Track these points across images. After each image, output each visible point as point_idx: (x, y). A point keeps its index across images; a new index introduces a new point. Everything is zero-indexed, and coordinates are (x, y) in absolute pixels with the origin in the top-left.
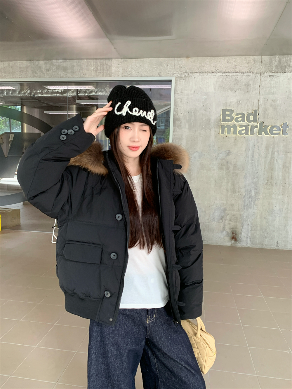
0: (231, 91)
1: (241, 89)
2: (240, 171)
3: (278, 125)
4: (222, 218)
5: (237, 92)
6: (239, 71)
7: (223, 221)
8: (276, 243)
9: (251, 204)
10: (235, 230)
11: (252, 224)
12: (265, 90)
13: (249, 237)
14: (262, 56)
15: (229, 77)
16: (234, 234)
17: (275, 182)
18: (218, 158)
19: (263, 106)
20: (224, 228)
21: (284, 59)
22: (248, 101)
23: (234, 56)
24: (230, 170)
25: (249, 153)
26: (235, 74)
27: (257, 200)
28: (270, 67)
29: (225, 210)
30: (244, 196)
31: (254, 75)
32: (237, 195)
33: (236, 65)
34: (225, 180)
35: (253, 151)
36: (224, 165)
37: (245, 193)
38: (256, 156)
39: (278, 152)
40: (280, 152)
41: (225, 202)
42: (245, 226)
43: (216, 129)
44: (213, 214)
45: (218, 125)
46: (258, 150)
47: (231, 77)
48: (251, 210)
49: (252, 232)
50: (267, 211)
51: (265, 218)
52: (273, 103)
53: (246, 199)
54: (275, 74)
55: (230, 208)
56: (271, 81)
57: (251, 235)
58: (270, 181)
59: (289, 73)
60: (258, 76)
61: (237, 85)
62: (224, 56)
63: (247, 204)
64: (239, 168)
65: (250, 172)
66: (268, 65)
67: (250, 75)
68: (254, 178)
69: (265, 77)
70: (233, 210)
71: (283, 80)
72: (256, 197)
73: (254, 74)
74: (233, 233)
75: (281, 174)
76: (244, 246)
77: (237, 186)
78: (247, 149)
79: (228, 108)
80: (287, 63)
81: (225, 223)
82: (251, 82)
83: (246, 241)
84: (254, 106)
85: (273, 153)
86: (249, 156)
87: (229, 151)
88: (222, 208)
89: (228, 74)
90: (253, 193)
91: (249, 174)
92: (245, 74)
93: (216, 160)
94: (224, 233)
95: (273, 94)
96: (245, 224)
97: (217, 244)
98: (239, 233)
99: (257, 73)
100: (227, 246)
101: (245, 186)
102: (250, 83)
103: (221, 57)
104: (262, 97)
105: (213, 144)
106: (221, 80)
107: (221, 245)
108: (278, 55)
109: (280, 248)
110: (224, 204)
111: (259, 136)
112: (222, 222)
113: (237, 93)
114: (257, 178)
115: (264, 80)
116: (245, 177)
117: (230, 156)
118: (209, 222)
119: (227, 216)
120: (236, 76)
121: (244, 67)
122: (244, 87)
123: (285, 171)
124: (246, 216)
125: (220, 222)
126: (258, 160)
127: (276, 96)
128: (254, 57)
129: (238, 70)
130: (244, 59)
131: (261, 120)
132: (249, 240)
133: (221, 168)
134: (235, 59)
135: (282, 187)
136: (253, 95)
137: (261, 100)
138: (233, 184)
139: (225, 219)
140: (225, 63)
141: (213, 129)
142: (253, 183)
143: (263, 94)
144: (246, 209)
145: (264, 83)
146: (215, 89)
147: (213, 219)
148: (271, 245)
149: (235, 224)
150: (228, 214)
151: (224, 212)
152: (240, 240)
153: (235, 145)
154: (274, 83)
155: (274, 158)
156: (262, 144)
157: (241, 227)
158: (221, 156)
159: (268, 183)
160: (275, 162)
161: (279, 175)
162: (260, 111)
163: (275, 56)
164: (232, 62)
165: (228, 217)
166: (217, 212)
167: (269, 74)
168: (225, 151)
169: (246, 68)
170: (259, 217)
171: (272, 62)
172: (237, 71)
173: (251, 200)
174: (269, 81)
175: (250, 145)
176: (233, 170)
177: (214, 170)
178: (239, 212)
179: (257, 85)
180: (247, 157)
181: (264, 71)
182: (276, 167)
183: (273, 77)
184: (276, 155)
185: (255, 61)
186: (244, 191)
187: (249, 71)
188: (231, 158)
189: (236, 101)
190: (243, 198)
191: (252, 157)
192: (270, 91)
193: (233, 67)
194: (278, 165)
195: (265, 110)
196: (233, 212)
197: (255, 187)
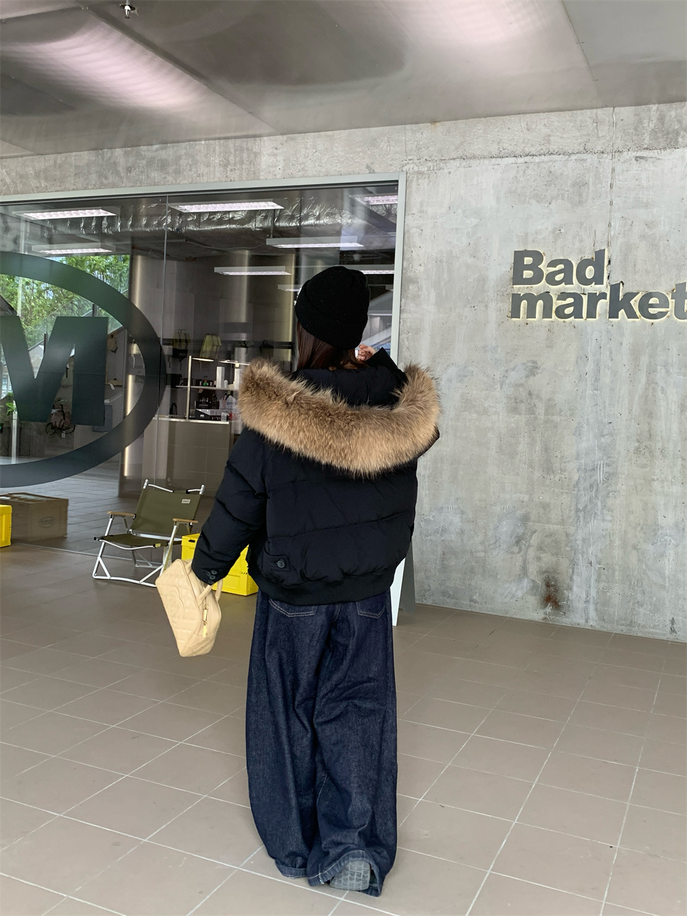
0: (538, 202)
1: (563, 195)
2: (563, 418)
3: (662, 290)
4: (518, 542)
5: (553, 204)
6: (556, 151)
7: (520, 550)
9: (596, 504)
10: (553, 577)
11: (599, 563)
12: (624, 195)
13: (592, 601)
14: (614, 110)
15: (532, 166)
16: (552, 589)
18: (507, 381)
19: (620, 240)
20: (524, 570)
22: (580, 228)
23: (544, 112)
24: (537, 413)
25: (587, 369)
26: (546, 158)
27: (611, 494)
28: (638, 136)
29: (525, 519)
30: (577, 484)
31: (596, 159)
32: (557, 478)
33: (550, 136)
34: (524, 436)
35: (598, 364)
36: (522, 402)
37: (578, 475)
38: (606, 378)
39: (666, 365)
40: (672, 366)
41: (526, 498)
42: (582, 567)
43: (502, 304)
44: (496, 528)
45: (505, 294)
46: (612, 360)
47: (538, 167)
48: (595, 521)
49: (602, 585)
50: (639, 528)
51: (635, 547)
52: (647, 230)
53: (582, 492)
54: (651, 154)
55: (539, 513)
56: (641, 171)
57: (597, 592)
58: (645, 445)
60: (607, 160)
61: (553, 186)
62: (520, 114)
63: (586, 506)
64: (561, 411)
65: (591, 421)
66: (631, 131)
67: (586, 160)
68: (603, 436)
69: (625, 162)
70: (549, 522)
71: (672, 169)
72: (607, 487)
73: (596, 155)
74: (548, 585)
75: (675, 427)
76: (578, 624)
77: (556, 454)
78: (582, 358)
80: (679, 122)
81: (526, 555)
82: (590, 178)
83: (586, 610)
84: (597, 239)
85: (651, 370)
86: (587, 376)
87: (534, 362)
88: (519, 513)
89: (531, 157)
90: (600, 476)
91: (587, 425)
92: (573, 157)
93: (501, 388)
94: (526, 583)
95: (647, 206)
96: (581, 563)
97: (507, 613)
98: (565, 586)
99: (603, 153)
100: (532, 621)
101: (578, 455)
103: (512, 118)
104: (617, 215)
105: (494, 345)
106: (512, 174)
107: (517, 617)
108: (654, 104)
109: (682, 636)
110: (523, 502)
111: (610, 322)
112: (519, 553)
113: (553, 206)
114: (611, 434)
115: (623, 171)
116: (578, 432)
117: (538, 376)
118: (485, 551)
119: (531, 536)
120: (551, 163)
121: (569, 138)
122: (571, 190)
124: (584, 540)
125: (513, 553)
126: (612, 390)
127: (655, 210)
128: (595, 111)
129: (553, 147)
130: (568, 118)
131: (616, 278)
132: (591, 607)
133: (514, 410)
134: (546, 120)
135: (679, 462)
136: (596, 211)
137: (617, 224)
138: (546, 449)
139: (527, 545)
140: (522, 131)
141: (493, 305)
142: (600, 448)
143: (619, 208)
144: (582, 519)
145: (621, 178)
146: (498, 199)
147: (496, 541)
148: (654, 627)
149: (554, 559)
150: (535, 532)
151: (524, 525)
152: (568, 605)
153: (550, 346)
154: (648, 178)
155: (656, 383)
156: (621, 344)
157: (571, 571)
158: (514, 376)
159: (641, 449)
160: (659, 394)
161: (670, 428)
162: (613, 253)
163: (648, 106)
164: (538, 128)
165: (535, 540)
166: (505, 523)
167: (635, 154)
168: (524, 364)
169: (575, 141)
170: (617, 543)
171: (640, 121)
172: (551, 151)
173: (596, 496)
174: (636, 172)
175: (589, 347)
176: (546, 414)
177: (496, 413)
178: (562, 527)
179: (604, 184)
180: (580, 378)
181: (621, 147)
182: (662, 409)
183: (647, 160)
184: (659, 374)
185: (596, 121)
186: (575, 470)
187: (583, 148)
188: (539, 382)
189: (550, 229)
190: (574, 487)
191: (594, 379)
192: (639, 198)
193: (542, 142)
194: (668, 404)
195: (628, 250)
196: (547, 526)
197: (604, 458)
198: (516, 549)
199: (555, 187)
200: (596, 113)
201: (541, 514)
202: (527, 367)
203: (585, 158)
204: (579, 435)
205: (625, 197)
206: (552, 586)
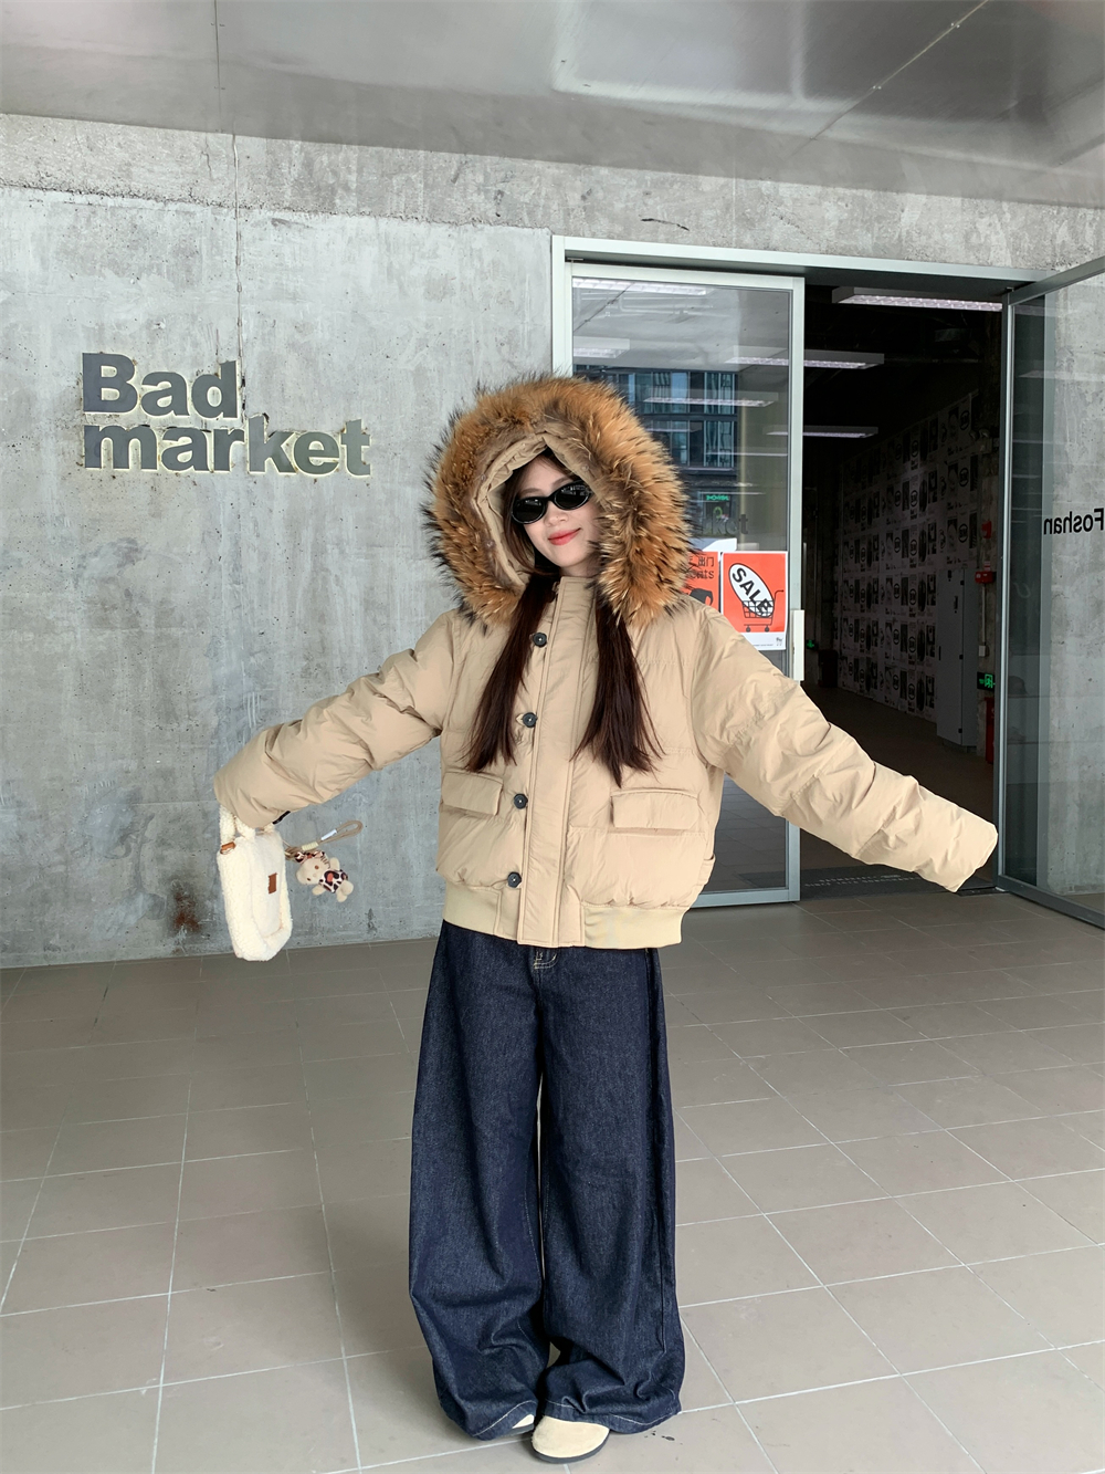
0: (117, 273)
1: (159, 267)
2: (186, 631)
3: (326, 429)
4: (123, 839)
5: (142, 280)
6: (142, 191)
7: (128, 850)
8: (364, 918)
10: (186, 884)
12: (259, 278)
14: (234, 138)
15: (101, 212)
16: (186, 902)
17: (337, 662)
18: (86, 574)
19: (258, 348)
20: (138, 882)
21: (325, 159)
22: (193, 323)
23: (116, 122)
24: (142, 625)
26: (127, 202)
28: (273, 186)
29: (133, 799)
30: (216, 733)
31: (210, 214)
32: (183, 727)
33: (129, 164)
34: (123, 665)
35: (236, 543)
36: (114, 607)
37: (216, 718)
38: (251, 565)
39: (339, 543)
41: (133, 766)
43: (66, 443)
44: (84, 821)
45: (71, 425)
46: (258, 536)
47: (112, 214)
52: (297, 336)
53: (225, 745)
54: (296, 218)
55: (156, 787)
56: (282, 242)
58: (317, 664)
59: (347, 218)
60: (228, 219)
61: (141, 249)
62: (72, 118)
64: (182, 619)
65: (233, 632)
66: (262, 177)
67: (194, 213)
68: (252, 655)
69: (257, 224)
70: (173, 799)
71: (328, 244)
73: (209, 208)
74: (178, 898)
75: (358, 634)
77: (178, 689)
78: (211, 534)
79: (108, 351)
80: (335, 173)
81: (138, 857)
82: (202, 243)
84: (222, 344)
85: (319, 551)
86: (220, 563)
87: (131, 541)
88: (123, 791)
89: (98, 197)
90: (251, 716)
91: (227, 639)
92: (172, 207)
93: (76, 586)
94: (141, 901)
95: (294, 298)
97: (112, 956)
98: (207, 894)
99: (220, 205)
101: (216, 687)
102: (197, 243)
103: (60, 123)
104: (250, 308)
105: (58, 513)
106: (66, 220)
107: (131, 958)
108: (296, 139)
109: (383, 934)
110: (127, 772)
111: (253, 476)
112: (126, 855)
113: (143, 283)
114: (265, 651)
115: (254, 239)
116: (212, 652)
117: (140, 564)
118: (66, 863)
119: (146, 825)
120: (134, 212)
121: (164, 174)
122: (172, 261)
123: (375, 621)
125: (115, 857)
126: (262, 582)
127: (307, 306)
128: (203, 135)
129: (137, 185)
131: (254, 408)
133: (103, 622)
134: (121, 138)
136: (216, 299)
137: (250, 323)
138: (162, 683)
139: (139, 840)
140: (80, 149)
141: (49, 445)
142: (249, 675)
143: (252, 298)
145: (252, 249)
146: (43, 261)
147: (85, 843)
148: (345, 928)
149: (186, 855)
150: (151, 818)
151: (132, 808)
152: (215, 924)
153: (157, 515)
154: (294, 254)
155: (327, 570)
156: (271, 511)
157: (214, 868)
158: (96, 566)
159: (312, 670)
160: (333, 586)
161: (352, 637)
162: (247, 367)
163: (287, 141)
164: (108, 147)
165: (151, 832)
166: (98, 811)
167: (270, 214)
168: (113, 544)
169: (174, 180)
171: (276, 164)
172: (135, 191)
174: (275, 243)
175: (221, 517)
176: (156, 626)
177: (70, 629)
178: (197, 803)
179: (226, 257)
180: (211, 566)
181: (248, 200)
182: (338, 607)
183: (289, 227)
184: (330, 557)
185: (206, 152)
186: (213, 712)
187: (187, 194)
188: (142, 573)
189: (142, 320)
190: (212, 738)
191: (232, 566)
192: (282, 284)
193: (117, 172)
194: (346, 601)
195: (270, 365)
196: (171, 806)
197: (257, 689)
198: (121, 851)
199: (145, 252)
200: (206, 141)
201: (159, 788)
202: (119, 549)
203: (192, 210)
204: (215, 655)
205: (261, 281)
206: (186, 898)
